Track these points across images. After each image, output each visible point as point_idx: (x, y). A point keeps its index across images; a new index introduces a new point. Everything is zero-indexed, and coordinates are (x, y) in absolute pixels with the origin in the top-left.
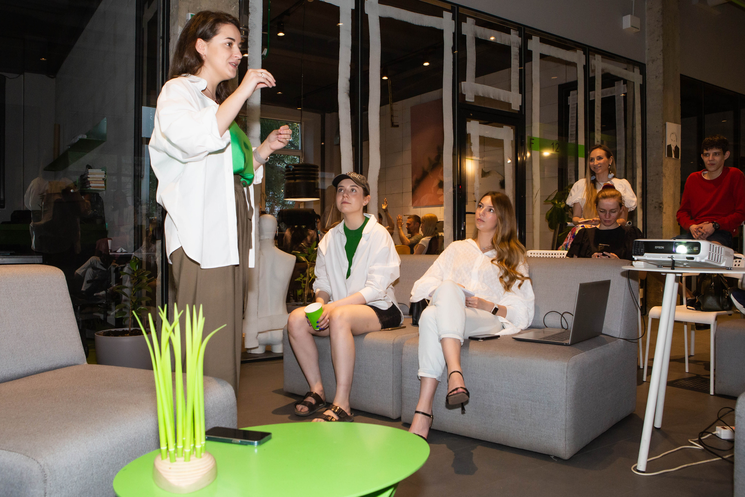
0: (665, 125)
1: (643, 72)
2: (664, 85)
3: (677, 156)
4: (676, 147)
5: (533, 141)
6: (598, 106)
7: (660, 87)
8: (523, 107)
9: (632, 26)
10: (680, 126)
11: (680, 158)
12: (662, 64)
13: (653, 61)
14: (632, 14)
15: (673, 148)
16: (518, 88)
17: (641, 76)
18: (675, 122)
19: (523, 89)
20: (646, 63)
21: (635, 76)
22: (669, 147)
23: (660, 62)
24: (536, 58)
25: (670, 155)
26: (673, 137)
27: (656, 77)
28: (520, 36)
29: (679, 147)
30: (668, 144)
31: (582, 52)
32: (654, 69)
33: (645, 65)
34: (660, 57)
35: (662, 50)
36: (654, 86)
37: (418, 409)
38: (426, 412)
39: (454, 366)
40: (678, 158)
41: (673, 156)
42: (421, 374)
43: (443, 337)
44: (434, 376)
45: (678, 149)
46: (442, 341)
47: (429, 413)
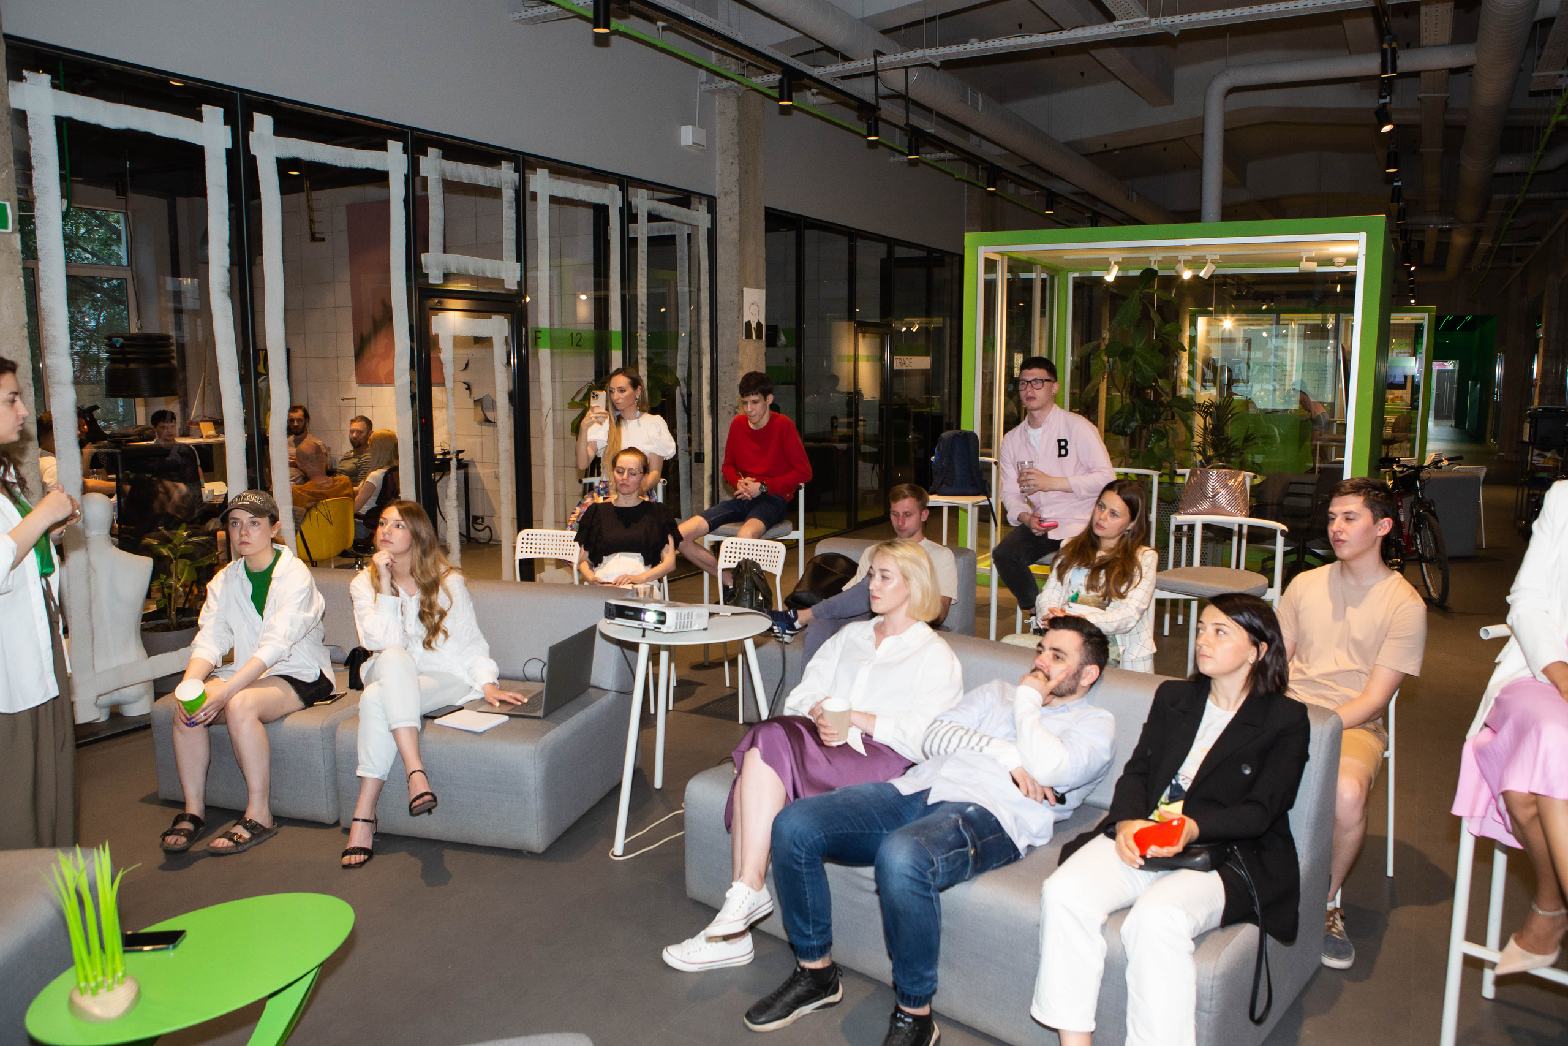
0: (742, 291)
1: (712, 209)
2: (740, 231)
3: (759, 337)
4: (759, 324)
5: (539, 335)
6: (642, 269)
7: (736, 235)
8: (523, 283)
9: (694, 143)
10: (764, 291)
11: (764, 338)
12: (737, 200)
13: (726, 194)
14: (693, 125)
15: (754, 325)
16: (514, 254)
17: (710, 216)
18: (758, 287)
19: (522, 255)
20: (716, 195)
21: (700, 217)
22: (748, 324)
23: (735, 197)
24: (543, 206)
25: (748, 336)
26: (754, 309)
27: (730, 219)
28: (516, 170)
29: (763, 322)
30: (745, 320)
31: (617, 187)
32: (727, 207)
33: (715, 198)
34: (736, 189)
35: (738, 180)
36: (728, 231)
37: (356, 816)
38: (367, 818)
39: (414, 764)
40: (761, 338)
41: (754, 337)
42: (359, 773)
43: (394, 727)
44: (376, 776)
45: (762, 325)
46: (394, 732)
47: (372, 819)
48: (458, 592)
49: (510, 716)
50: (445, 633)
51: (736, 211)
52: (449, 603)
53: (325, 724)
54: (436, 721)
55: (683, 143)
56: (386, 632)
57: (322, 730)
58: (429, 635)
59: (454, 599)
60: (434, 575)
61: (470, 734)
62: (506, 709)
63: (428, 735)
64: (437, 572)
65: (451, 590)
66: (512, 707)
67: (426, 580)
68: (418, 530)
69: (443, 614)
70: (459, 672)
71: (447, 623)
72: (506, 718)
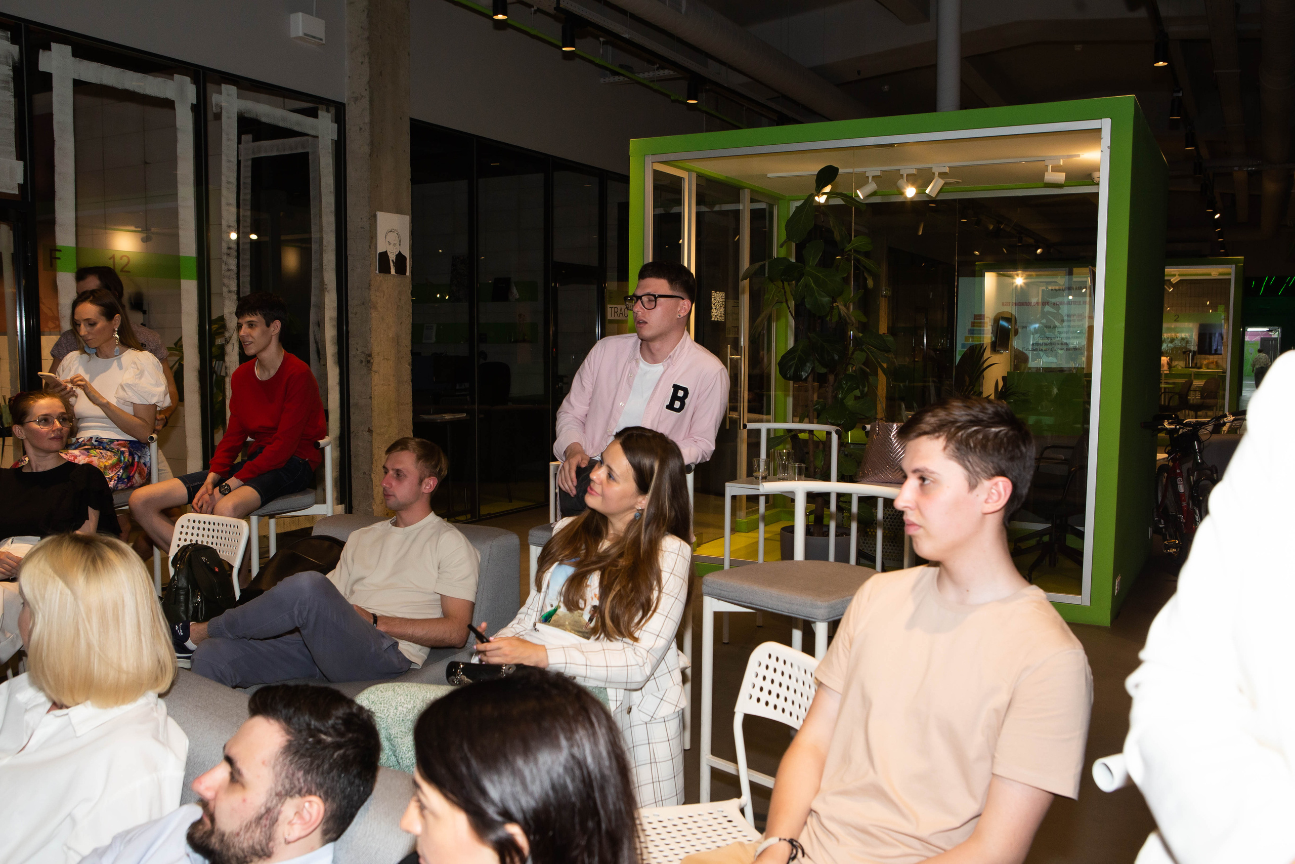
0: (375, 216)
1: (340, 119)
2: (372, 144)
3: (401, 270)
4: (400, 257)
7: (366, 149)
8: (28, 185)
9: (308, 35)
10: (407, 219)
11: (408, 273)
12: (368, 106)
13: (356, 99)
14: (308, 13)
15: (392, 257)
16: (13, 150)
17: (337, 126)
18: (399, 211)
19: (26, 150)
20: (345, 101)
21: (327, 127)
22: (384, 256)
23: (365, 103)
24: (62, 89)
25: (385, 270)
26: (392, 237)
27: (361, 129)
28: (16, 43)
29: (407, 253)
30: (381, 249)
32: (357, 116)
33: (344, 105)
34: (366, 94)
35: (369, 82)
36: (357, 145)
40: (405, 273)
41: (393, 271)
45: (405, 258)
51: (367, 120)
55: (293, 35)
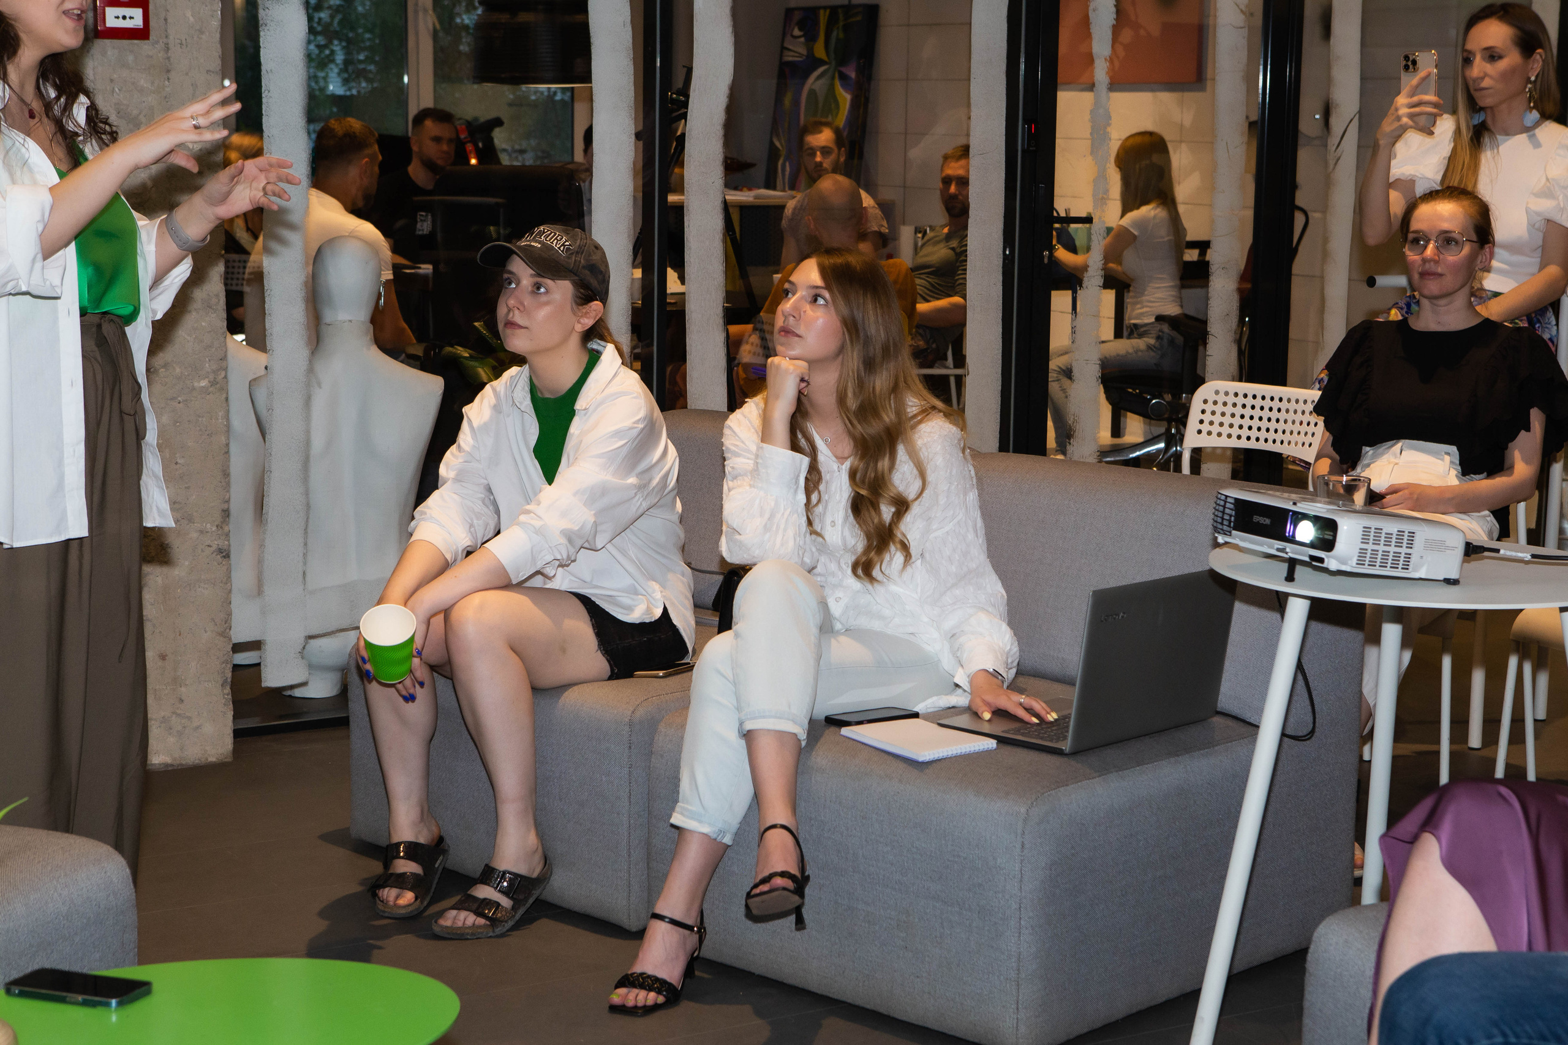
37: (659, 910)
38: (677, 917)
39: (778, 812)
42: (677, 819)
43: (749, 726)
44: (705, 829)
46: (748, 736)
47: (690, 922)
48: (939, 461)
49: (1001, 740)
50: (905, 547)
52: (918, 484)
53: (640, 713)
54: (845, 731)
56: (766, 528)
57: (631, 724)
58: (867, 550)
59: (931, 477)
60: (888, 417)
61: (902, 765)
62: (999, 728)
63: (821, 757)
64: (900, 412)
65: (923, 454)
66: (1017, 725)
67: (873, 428)
68: (859, 316)
69: (902, 506)
70: (933, 643)
71: (911, 527)
72: (992, 744)
